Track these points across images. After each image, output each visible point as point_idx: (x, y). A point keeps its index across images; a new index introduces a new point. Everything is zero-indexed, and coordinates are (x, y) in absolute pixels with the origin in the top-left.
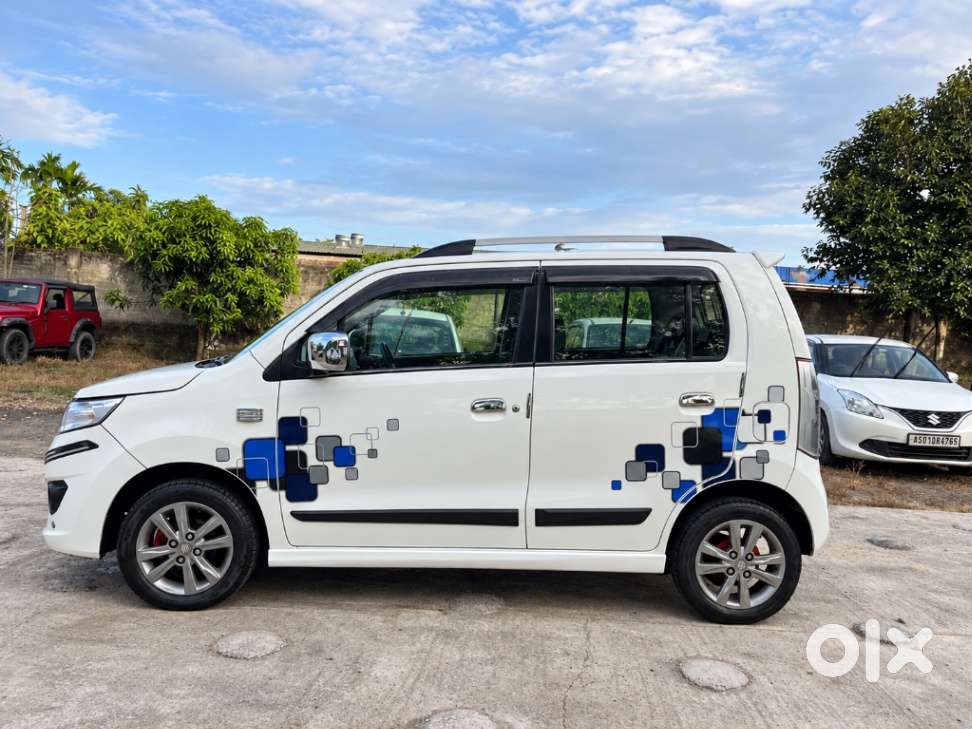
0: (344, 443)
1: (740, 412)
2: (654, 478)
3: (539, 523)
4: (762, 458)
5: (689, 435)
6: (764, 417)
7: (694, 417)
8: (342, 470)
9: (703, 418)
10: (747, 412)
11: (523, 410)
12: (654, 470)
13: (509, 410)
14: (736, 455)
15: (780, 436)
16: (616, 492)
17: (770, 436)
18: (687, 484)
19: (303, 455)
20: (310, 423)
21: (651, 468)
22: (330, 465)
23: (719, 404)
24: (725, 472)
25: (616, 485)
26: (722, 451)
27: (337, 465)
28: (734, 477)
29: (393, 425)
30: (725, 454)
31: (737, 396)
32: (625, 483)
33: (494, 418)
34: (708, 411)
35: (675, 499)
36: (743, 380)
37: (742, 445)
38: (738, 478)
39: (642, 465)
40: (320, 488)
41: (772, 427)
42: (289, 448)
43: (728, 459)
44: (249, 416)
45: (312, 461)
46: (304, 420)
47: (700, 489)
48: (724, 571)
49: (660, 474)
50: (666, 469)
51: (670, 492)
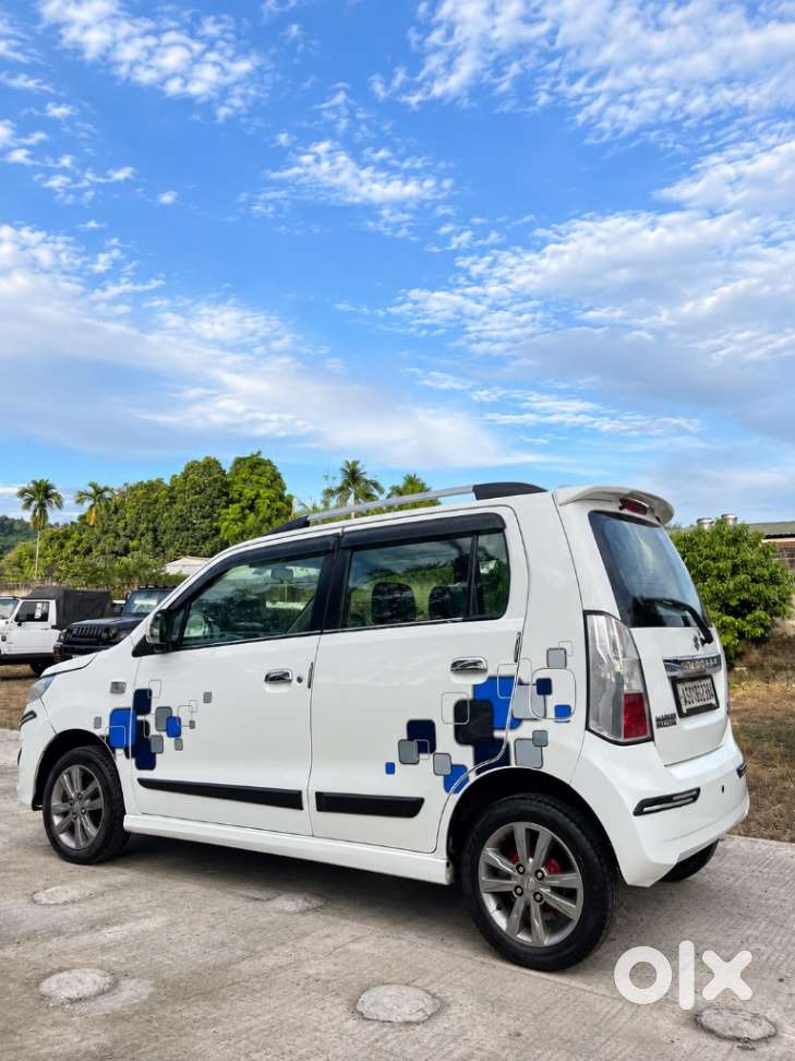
0: (175, 714)
1: (516, 681)
2: (426, 760)
3: (320, 808)
4: (540, 740)
5: (460, 708)
6: (544, 687)
7: (465, 687)
8: (173, 739)
9: (475, 687)
10: (525, 680)
11: (305, 682)
12: (425, 751)
13: (295, 681)
14: (508, 736)
15: (563, 712)
16: (390, 776)
17: (551, 713)
18: (459, 770)
19: (147, 724)
20: (154, 695)
21: (422, 749)
22: (164, 734)
23: (491, 672)
24: (498, 758)
25: (390, 768)
26: (493, 729)
27: (169, 736)
28: (509, 764)
29: (208, 698)
30: (498, 734)
31: (512, 661)
32: (398, 767)
33: (281, 689)
34: (480, 680)
35: (447, 788)
36: (518, 641)
37: (516, 723)
38: (513, 766)
39: (414, 744)
40: (158, 756)
41: (553, 701)
42: (140, 718)
43: (501, 741)
44: (117, 688)
45: (153, 731)
46: (150, 692)
47: (473, 778)
48: (512, 889)
49: (431, 756)
50: (438, 751)
51: (442, 778)
